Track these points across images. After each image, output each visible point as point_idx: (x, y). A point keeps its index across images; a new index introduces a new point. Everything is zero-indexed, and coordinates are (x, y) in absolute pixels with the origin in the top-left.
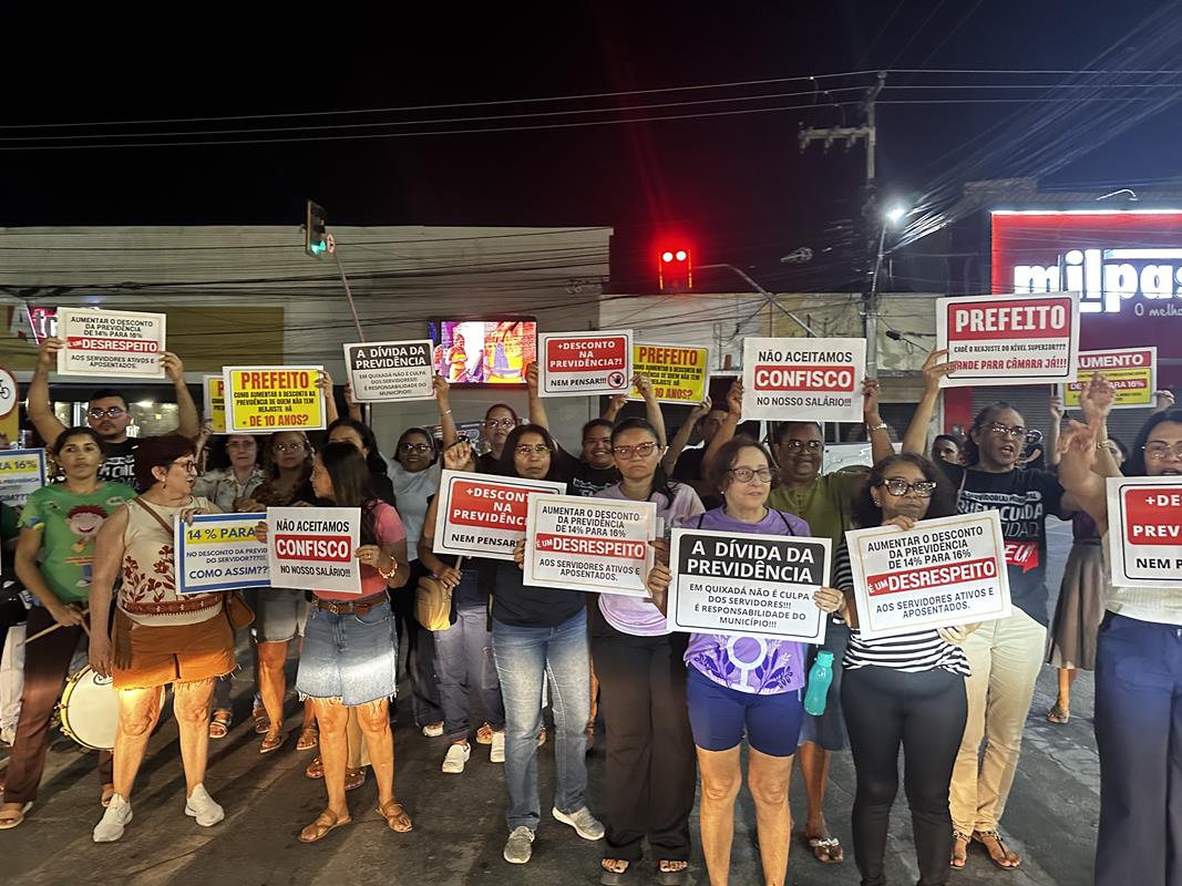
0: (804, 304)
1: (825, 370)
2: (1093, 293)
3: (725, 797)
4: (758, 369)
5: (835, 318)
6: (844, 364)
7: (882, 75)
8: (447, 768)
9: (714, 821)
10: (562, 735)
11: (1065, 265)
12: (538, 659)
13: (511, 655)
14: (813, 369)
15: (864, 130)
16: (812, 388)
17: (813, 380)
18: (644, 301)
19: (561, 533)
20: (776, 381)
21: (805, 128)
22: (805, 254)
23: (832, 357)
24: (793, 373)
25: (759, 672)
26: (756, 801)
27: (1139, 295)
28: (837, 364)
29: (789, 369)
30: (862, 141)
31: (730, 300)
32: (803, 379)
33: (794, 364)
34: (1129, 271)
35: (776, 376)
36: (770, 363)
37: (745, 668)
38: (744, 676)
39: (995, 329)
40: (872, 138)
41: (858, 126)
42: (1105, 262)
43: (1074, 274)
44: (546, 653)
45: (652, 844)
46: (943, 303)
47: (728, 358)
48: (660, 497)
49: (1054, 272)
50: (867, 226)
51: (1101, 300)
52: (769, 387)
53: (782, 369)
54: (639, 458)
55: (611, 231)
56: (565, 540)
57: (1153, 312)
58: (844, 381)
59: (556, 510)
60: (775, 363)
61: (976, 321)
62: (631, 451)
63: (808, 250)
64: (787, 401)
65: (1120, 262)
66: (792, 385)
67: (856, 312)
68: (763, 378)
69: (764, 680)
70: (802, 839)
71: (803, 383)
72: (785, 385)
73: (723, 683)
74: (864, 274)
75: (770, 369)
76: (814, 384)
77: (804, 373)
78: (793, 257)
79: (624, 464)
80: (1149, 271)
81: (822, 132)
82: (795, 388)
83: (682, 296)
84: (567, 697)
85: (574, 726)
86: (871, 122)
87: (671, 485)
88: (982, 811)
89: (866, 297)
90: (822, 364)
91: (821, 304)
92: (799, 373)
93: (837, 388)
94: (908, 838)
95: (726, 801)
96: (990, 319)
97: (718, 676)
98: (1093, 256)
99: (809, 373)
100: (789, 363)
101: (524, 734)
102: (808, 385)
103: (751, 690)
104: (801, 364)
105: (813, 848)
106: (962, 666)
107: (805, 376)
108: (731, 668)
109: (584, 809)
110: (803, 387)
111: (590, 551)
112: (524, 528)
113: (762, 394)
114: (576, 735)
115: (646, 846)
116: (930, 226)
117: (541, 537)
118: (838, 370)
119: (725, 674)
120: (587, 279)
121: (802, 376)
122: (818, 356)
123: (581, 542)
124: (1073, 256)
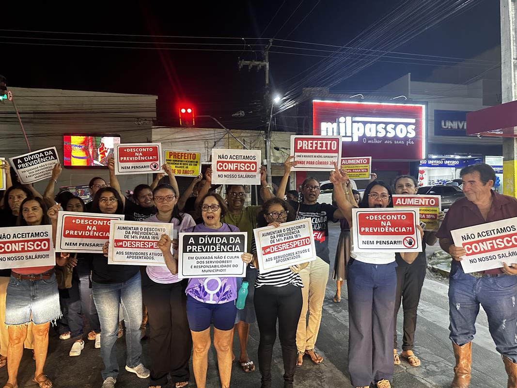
0: (242, 135)
1: (245, 163)
2: (349, 134)
3: (204, 351)
4: (218, 162)
5: (254, 141)
6: (253, 161)
7: (271, 40)
8: (71, 354)
9: (199, 362)
10: (129, 331)
11: (339, 123)
12: (116, 299)
13: (102, 297)
14: (241, 163)
15: (264, 63)
16: (240, 171)
17: (240, 167)
18: (173, 130)
19: (127, 239)
20: (226, 167)
21: (241, 60)
22: (242, 113)
23: (248, 157)
24: (232, 164)
25: (218, 294)
26: (217, 351)
27: (364, 135)
28: (250, 160)
29: (231, 162)
30: (264, 67)
31: (211, 131)
32: (237, 167)
33: (233, 160)
34: (361, 125)
35: (226, 165)
36: (223, 160)
37: (212, 293)
38: (211, 297)
39: (311, 149)
40: (268, 64)
41: (262, 61)
42: (353, 122)
43: (342, 126)
44: (120, 295)
45: (172, 376)
46: (293, 137)
48: (175, 220)
49: (335, 125)
50: (267, 102)
51: (351, 137)
52: (223, 170)
53: (228, 162)
54: (166, 202)
55: (157, 97)
56: (129, 242)
57: (369, 142)
58: (253, 168)
59: (124, 228)
60: (225, 160)
61: (305, 145)
62: (162, 199)
63: (243, 112)
64: (230, 176)
65: (358, 122)
66: (232, 169)
67: (263, 139)
68: (220, 166)
69: (220, 297)
70: (237, 364)
71: (237, 168)
72: (229, 169)
73: (202, 301)
74: (265, 123)
75: (223, 162)
76: (241, 169)
77: (237, 164)
78: (237, 114)
79: (159, 204)
80: (368, 125)
81: (248, 62)
82: (233, 171)
83: (190, 129)
84: (131, 315)
85: (135, 327)
86: (267, 60)
87: (181, 214)
88: (308, 341)
89: (266, 132)
90: (244, 160)
91: (249, 135)
92: (235, 164)
93: (250, 171)
94: (280, 357)
95: (204, 352)
96: (310, 145)
97: (200, 298)
98: (349, 119)
99: (239, 164)
100: (231, 160)
101: (110, 334)
102: (239, 169)
103: (214, 302)
104: (235, 160)
105: (243, 367)
106: (300, 283)
107: (237, 165)
108: (206, 294)
109: (141, 364)
110: (237, 170)
111: (141, 247)
112: (108, 238)
113: (220, 173)
114: (136, 331)
115: (169, 377)
116: (290, 105)
117: (117, 241)
118: (250, 163)
119: (203, 297)
120: (145, 119)
121: (236, 165)
122: (242, 157)
123: (137, 242)
124: (342, 119)
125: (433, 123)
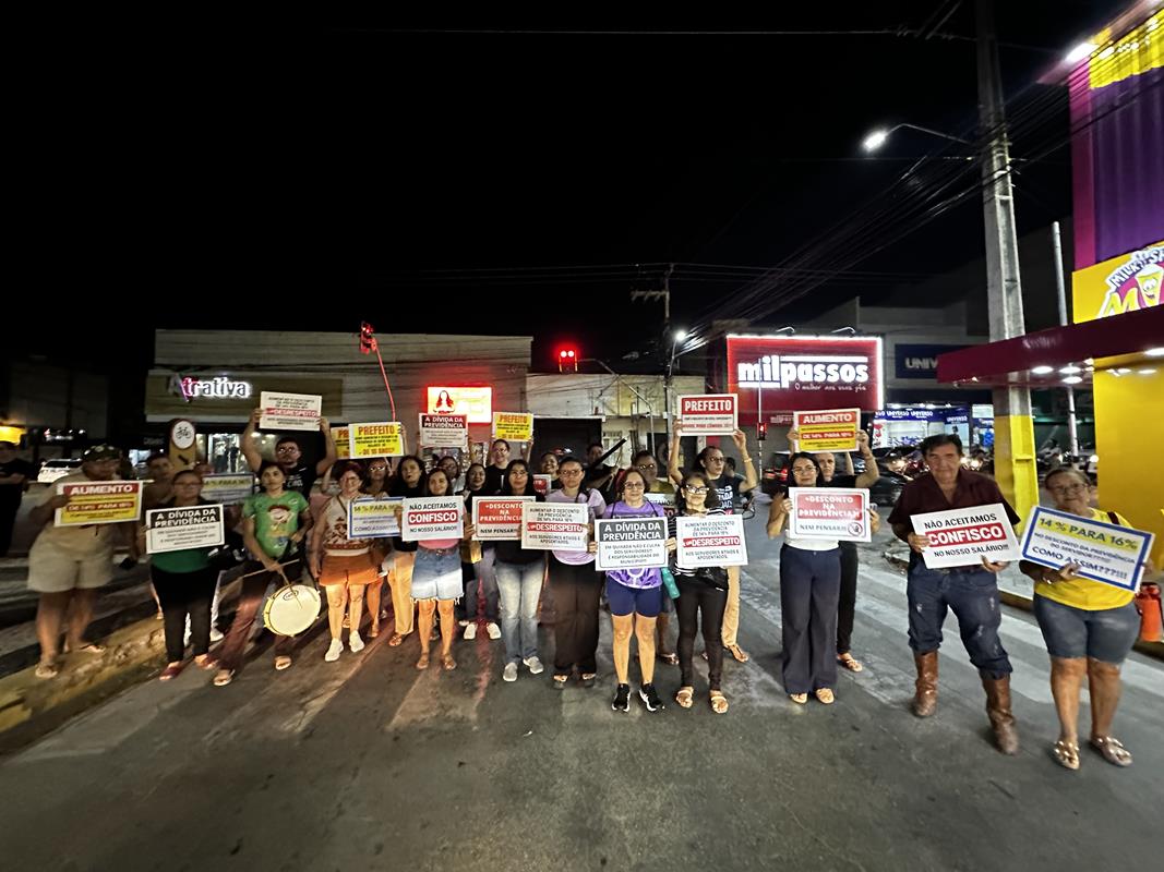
0: (636, 381)
2: (776, 378)
3: (625, 639)
5: (651, 389)
7: (672, 265)
9: (621, 651)
11: (762, 363)
15: (663, 293)
18: (550, 377)
22: (635, 355)
25: (642, 579)
26: (639, 641)
27: (797, 380)
30: (663, 298)
31: (597, 377)
34: (792, 366)
37: (635, 578)
40: (668, 297)
41: (660, 290)
42: (781, 362)
43: (767, 368)
47: (597, 408)
48: (582, 496)
49: (757, 366)
50: (666, 341)
51: (780, 382)
55: (531, 339)
57: (804, 388)
62: (569, 473)
65: (788, 362)
67: (662, 385)
69: (644, 583)
74: (665, 366)
78: (629, 356)
80: (801, 366)
81: (642, 293)
83: (572, 375)
86: (667, 287)
89: (666, 377)
91: (644, 381)
95: (625, 641)
97: (622, 581)
98: (775, 358)
109: (535, 657)
116: (696, 343)
120: (520, 365)
124: (766, 359)
125: (894, 361)
